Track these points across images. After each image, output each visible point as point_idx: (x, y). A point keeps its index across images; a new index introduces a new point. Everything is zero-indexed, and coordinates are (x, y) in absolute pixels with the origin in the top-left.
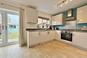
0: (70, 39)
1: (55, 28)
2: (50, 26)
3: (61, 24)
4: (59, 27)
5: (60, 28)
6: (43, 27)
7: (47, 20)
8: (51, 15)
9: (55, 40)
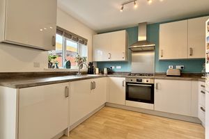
0: (149, 98)
1: (105, 71)
2: (91, 64)
3: (124, 60)
4: (113, 68)
5: (118, 68)
6: (68, 65)
7: (81, 42)
8: (92, 29)
9: (106, 105)
